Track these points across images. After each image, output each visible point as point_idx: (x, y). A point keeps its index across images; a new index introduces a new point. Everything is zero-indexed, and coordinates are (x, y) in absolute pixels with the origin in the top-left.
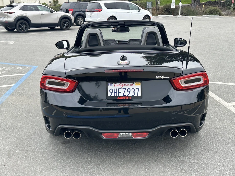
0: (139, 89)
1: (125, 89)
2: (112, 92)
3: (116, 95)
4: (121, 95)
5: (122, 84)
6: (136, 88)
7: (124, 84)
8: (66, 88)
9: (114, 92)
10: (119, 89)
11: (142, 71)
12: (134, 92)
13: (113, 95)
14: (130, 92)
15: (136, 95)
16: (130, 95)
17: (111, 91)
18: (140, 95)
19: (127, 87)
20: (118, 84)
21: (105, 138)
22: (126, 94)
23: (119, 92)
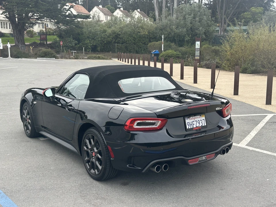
0: (204, 119)
1: (196, 121)
2: (189, 125)
3: (192, 127)
4: (195, 126)
5: (194, 117)
6: (203, 120)
7: (195, 117)
8: (156, 127)
9: (191, 125)
10: (193, 122)
11: (209, 105)
12: (202, 123)
13: (190, 128)
14: (199, 123)
15: (203, 125)
16: (200, 126)
17: (188, 123)
18: (205, 125)
19: (197, 120)
20: (191, 118)
21: (190, 164)
22: (198, 125)
23: (193, 124)
